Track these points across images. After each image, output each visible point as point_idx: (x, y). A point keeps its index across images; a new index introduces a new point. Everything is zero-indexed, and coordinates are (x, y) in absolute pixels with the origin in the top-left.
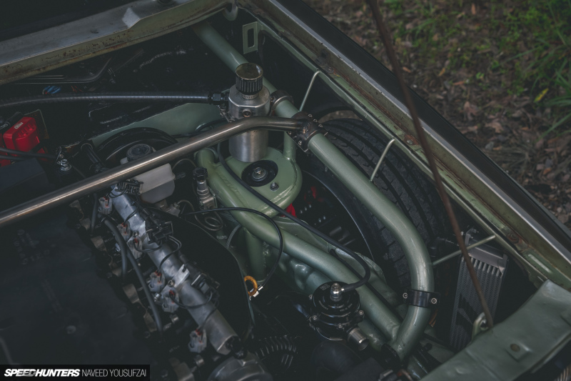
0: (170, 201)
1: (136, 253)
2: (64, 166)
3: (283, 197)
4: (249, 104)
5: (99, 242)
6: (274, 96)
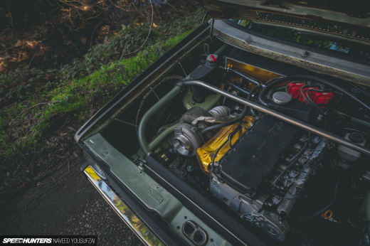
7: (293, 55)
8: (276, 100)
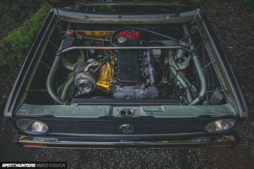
0: (158, 59)
1: (146, 63)
2: (141, 43)
3: (182, 67)
4: (183, 44)
5: (140, 59)
6: (191, 44)
7: (114, 19)
8: (121, 42)
